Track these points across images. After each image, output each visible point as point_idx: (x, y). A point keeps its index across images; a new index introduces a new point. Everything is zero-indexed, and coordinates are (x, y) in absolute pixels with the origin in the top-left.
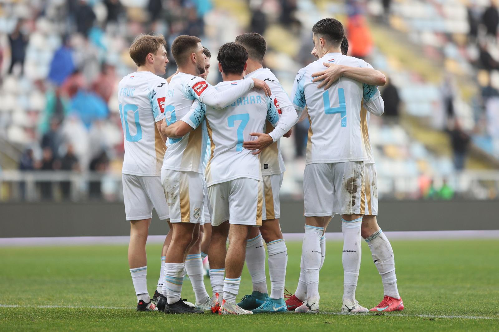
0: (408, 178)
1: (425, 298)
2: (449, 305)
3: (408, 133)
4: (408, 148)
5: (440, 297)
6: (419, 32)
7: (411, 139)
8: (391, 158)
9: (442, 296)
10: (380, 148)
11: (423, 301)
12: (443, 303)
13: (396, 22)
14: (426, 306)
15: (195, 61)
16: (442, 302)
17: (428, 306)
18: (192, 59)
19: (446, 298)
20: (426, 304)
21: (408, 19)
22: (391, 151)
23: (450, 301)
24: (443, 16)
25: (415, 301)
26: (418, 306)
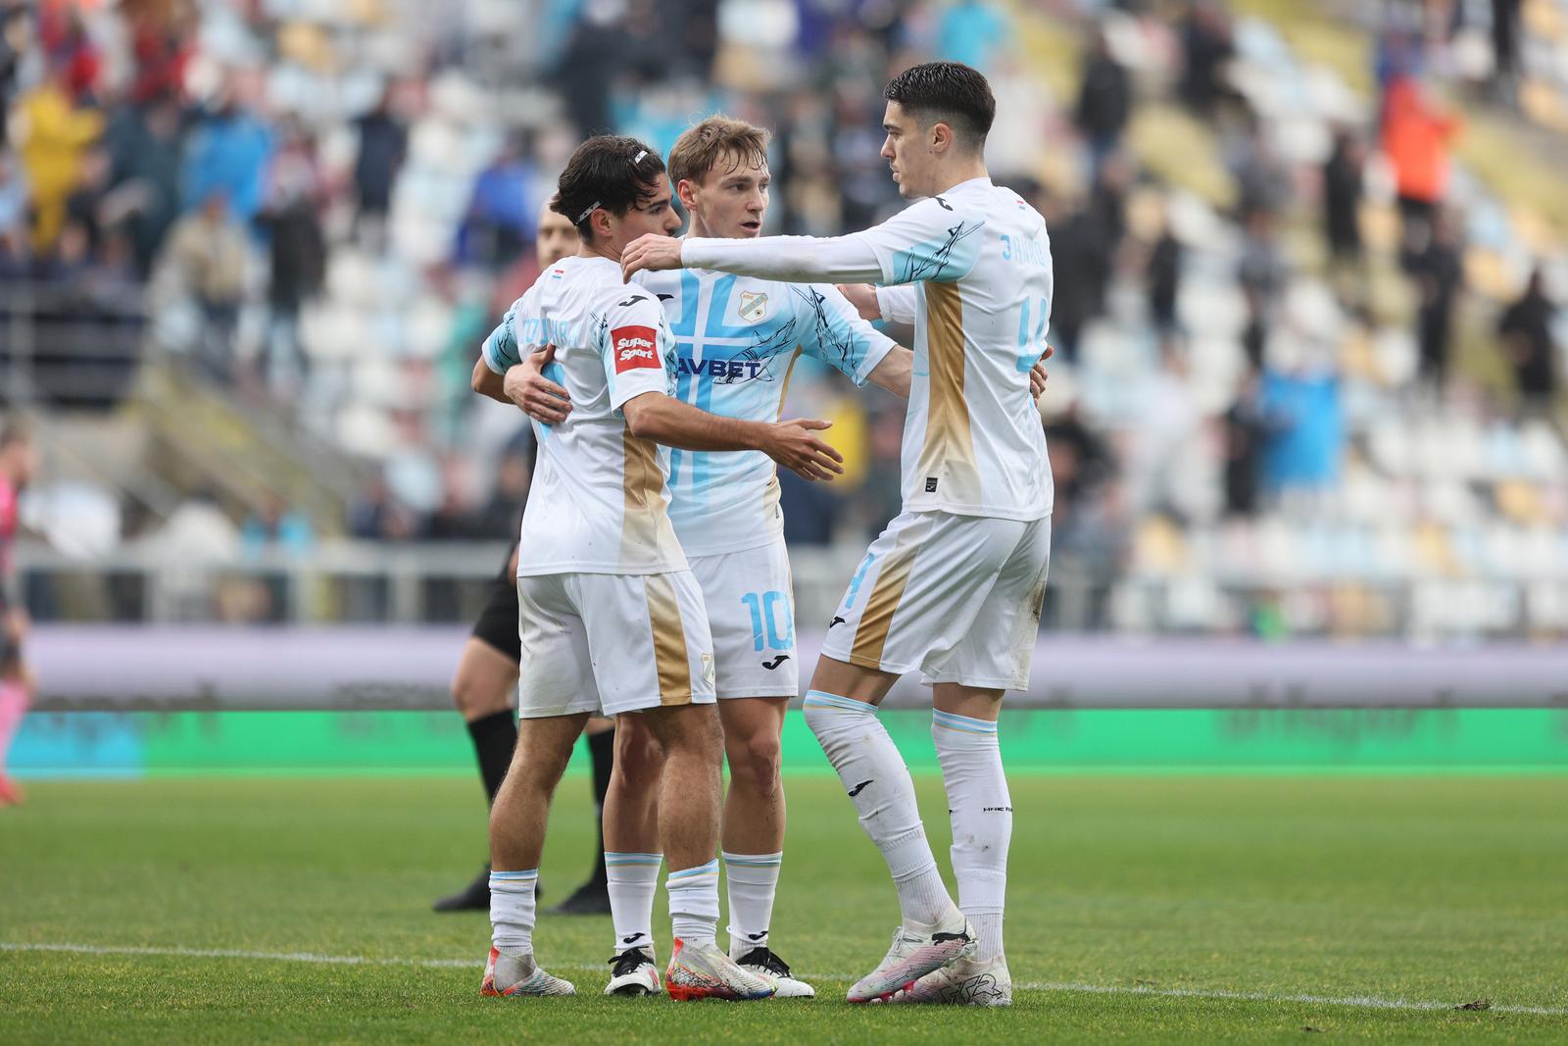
8: (1520, 524)
10: (1484, 492)
13: (1539, 101)
22: (1515, 498)
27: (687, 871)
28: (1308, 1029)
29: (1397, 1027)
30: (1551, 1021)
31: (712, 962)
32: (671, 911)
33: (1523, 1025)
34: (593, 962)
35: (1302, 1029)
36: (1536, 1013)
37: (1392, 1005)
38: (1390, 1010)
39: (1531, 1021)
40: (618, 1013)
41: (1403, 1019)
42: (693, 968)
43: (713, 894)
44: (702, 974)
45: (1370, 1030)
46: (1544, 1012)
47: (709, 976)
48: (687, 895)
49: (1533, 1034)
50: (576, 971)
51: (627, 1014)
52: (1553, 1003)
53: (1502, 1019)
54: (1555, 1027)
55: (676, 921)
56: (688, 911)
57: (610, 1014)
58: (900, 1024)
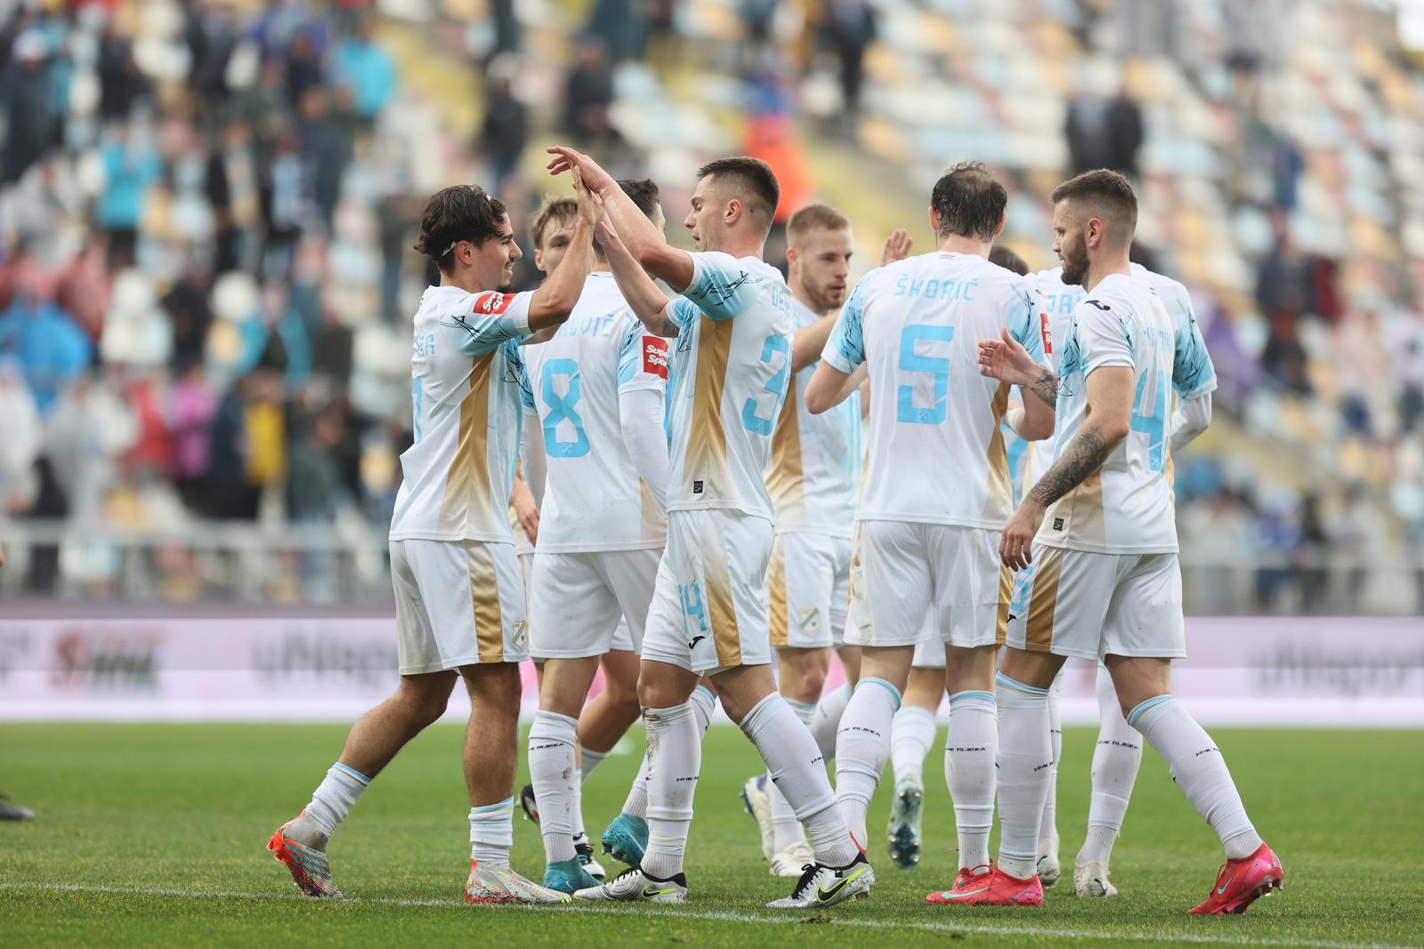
6: (939, 164)
13: (877, 135)
21: (909, 127)
27: (489, 807)
28: (674, 940)
29: (751, 938)
30: (883, 933)
31: (502, 879)
32: (472, 840)
33: (859, 936)
34: (50, 881)
35: (669, 939)
36: (871, 926)
37: (747, 919)
38: (745, 923)
39: (867, 933)
40: (72, 925)
41: (756, 931)
42: (484, 883)
43: (508, 827)
44: (493, 888)
45: (728, 941)
46: (878, 925)
47: (498, 890)
48: (485, 828)
49: (867, 944)
50: (35, 889)
51: (80, 927)
52: (885, 917)
53: (842, 930)
54: (887, 938)
55: (474, 848)
56: (485, 841)
57: (63, 926)
58: (318, 936)
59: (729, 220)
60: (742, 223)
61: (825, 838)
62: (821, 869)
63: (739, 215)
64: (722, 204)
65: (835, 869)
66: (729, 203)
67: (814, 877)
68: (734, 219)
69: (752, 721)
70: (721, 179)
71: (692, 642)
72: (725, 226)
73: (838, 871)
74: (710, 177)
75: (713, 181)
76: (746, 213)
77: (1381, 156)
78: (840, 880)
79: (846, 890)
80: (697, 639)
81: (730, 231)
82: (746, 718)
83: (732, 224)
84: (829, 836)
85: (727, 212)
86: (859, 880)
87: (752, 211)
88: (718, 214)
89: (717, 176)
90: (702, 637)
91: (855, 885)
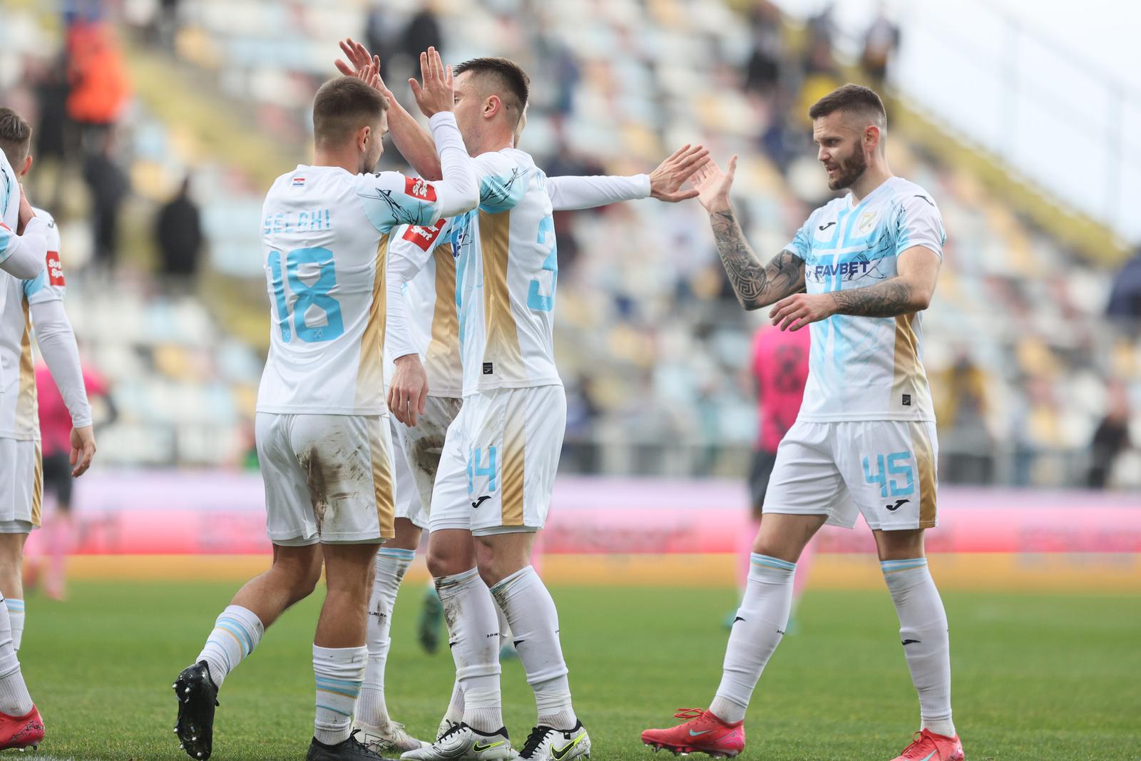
0: (208, 428)
1: (242, 726)
2: (299, 745)
3: (214, 317)
4: (213, 353)
5: (278, 724)
6: (249, 70)
7: (222, 331)
8: (171, 379)
9: (283, 722)
10: (145, 354)
11: (236, 733)
12: (285, 738)
13: (192, 44)
14: (244, 746)
15: (364, 147)
16: (282, 736)
17: (247, 747)
18: (359, 139)
19: (293, 726)
20: (243, 740)
21: (222, 36)
22: (169, 359)
23: (302, 734)
24: (305, 32)
25: (218, 731)
26: (224, 744)
59: (487, 114)
60: (499, 119)
61: (555, 702)
62: (551, 731)
63: (496, 112)
64: (480, 99)
65: (563, 731)
66: (489, 99)
67: (545, 738)
68: (492, 113)
69: (508, 586)
70: (480, 76)
71: (477, 502)
72: (483, 119)
73: (567, 734)
74: (468, 73)
75: (472, 77)
76: (503, 109)
77: (650, 65)
78: (568, 742)
79: (574, 751)
80: (482, 499)
81: (487, 125)
82: (503, 581)
83: (489, 119)
84: (559, 702)
85: (485, 108)
86: (583, 742)
87: (507, 108)
88: (476, 108)
89: (477, 73)
90: (488, 497)
91: (580, 746)
